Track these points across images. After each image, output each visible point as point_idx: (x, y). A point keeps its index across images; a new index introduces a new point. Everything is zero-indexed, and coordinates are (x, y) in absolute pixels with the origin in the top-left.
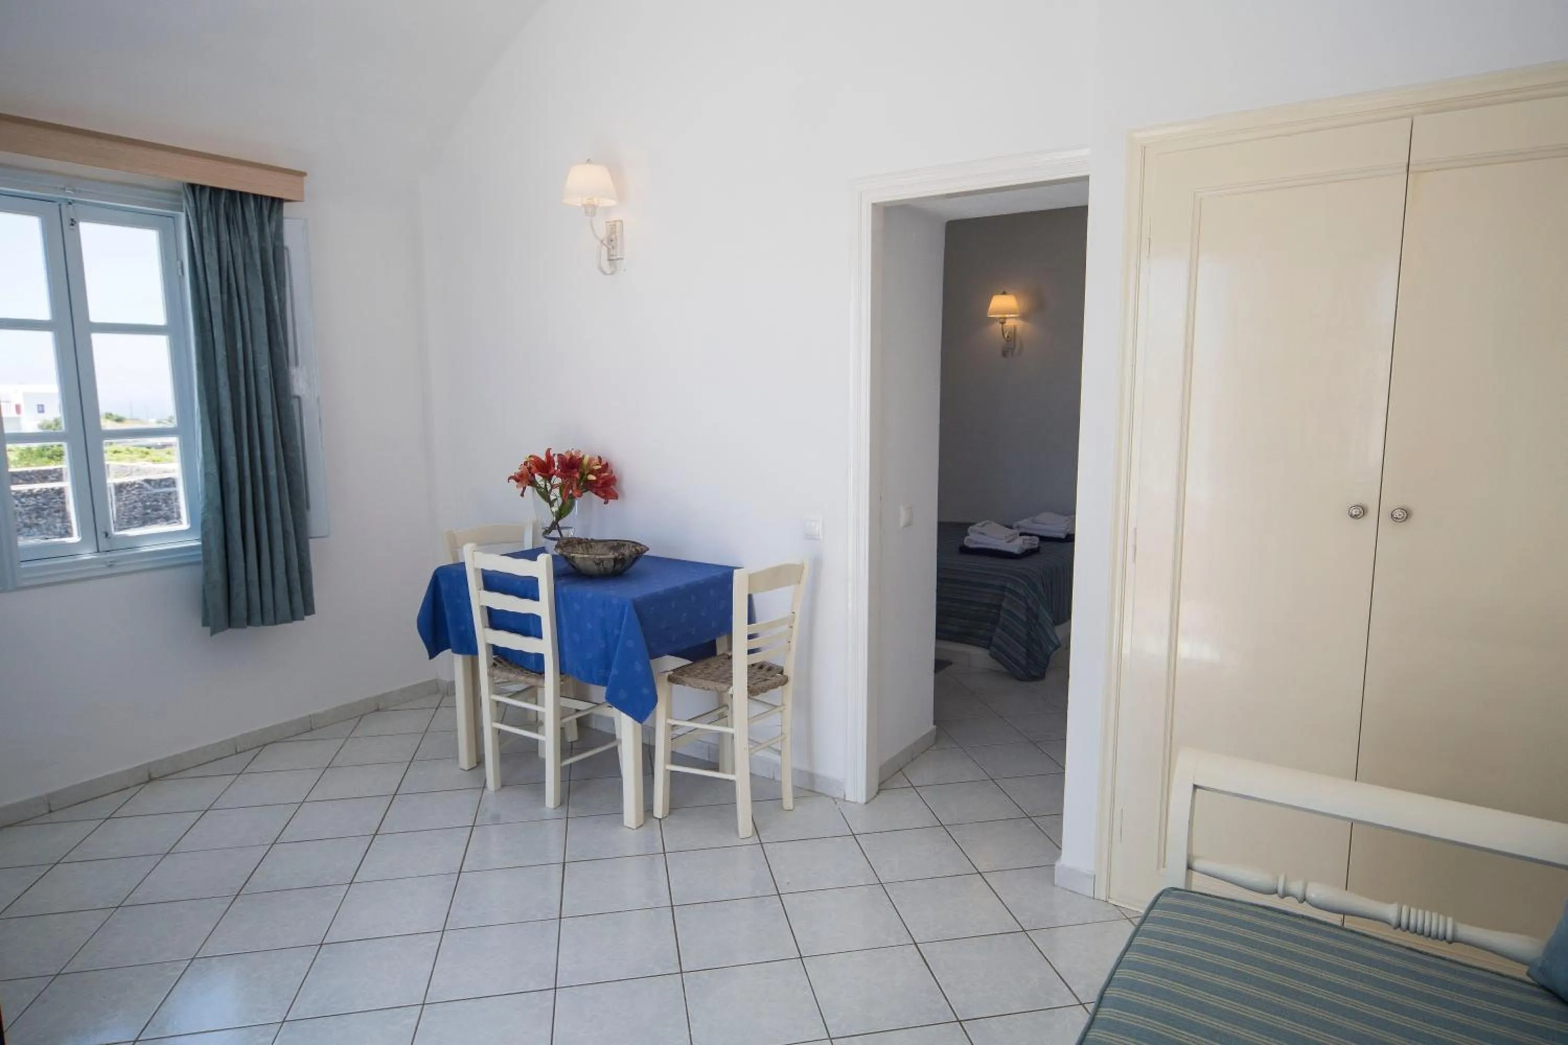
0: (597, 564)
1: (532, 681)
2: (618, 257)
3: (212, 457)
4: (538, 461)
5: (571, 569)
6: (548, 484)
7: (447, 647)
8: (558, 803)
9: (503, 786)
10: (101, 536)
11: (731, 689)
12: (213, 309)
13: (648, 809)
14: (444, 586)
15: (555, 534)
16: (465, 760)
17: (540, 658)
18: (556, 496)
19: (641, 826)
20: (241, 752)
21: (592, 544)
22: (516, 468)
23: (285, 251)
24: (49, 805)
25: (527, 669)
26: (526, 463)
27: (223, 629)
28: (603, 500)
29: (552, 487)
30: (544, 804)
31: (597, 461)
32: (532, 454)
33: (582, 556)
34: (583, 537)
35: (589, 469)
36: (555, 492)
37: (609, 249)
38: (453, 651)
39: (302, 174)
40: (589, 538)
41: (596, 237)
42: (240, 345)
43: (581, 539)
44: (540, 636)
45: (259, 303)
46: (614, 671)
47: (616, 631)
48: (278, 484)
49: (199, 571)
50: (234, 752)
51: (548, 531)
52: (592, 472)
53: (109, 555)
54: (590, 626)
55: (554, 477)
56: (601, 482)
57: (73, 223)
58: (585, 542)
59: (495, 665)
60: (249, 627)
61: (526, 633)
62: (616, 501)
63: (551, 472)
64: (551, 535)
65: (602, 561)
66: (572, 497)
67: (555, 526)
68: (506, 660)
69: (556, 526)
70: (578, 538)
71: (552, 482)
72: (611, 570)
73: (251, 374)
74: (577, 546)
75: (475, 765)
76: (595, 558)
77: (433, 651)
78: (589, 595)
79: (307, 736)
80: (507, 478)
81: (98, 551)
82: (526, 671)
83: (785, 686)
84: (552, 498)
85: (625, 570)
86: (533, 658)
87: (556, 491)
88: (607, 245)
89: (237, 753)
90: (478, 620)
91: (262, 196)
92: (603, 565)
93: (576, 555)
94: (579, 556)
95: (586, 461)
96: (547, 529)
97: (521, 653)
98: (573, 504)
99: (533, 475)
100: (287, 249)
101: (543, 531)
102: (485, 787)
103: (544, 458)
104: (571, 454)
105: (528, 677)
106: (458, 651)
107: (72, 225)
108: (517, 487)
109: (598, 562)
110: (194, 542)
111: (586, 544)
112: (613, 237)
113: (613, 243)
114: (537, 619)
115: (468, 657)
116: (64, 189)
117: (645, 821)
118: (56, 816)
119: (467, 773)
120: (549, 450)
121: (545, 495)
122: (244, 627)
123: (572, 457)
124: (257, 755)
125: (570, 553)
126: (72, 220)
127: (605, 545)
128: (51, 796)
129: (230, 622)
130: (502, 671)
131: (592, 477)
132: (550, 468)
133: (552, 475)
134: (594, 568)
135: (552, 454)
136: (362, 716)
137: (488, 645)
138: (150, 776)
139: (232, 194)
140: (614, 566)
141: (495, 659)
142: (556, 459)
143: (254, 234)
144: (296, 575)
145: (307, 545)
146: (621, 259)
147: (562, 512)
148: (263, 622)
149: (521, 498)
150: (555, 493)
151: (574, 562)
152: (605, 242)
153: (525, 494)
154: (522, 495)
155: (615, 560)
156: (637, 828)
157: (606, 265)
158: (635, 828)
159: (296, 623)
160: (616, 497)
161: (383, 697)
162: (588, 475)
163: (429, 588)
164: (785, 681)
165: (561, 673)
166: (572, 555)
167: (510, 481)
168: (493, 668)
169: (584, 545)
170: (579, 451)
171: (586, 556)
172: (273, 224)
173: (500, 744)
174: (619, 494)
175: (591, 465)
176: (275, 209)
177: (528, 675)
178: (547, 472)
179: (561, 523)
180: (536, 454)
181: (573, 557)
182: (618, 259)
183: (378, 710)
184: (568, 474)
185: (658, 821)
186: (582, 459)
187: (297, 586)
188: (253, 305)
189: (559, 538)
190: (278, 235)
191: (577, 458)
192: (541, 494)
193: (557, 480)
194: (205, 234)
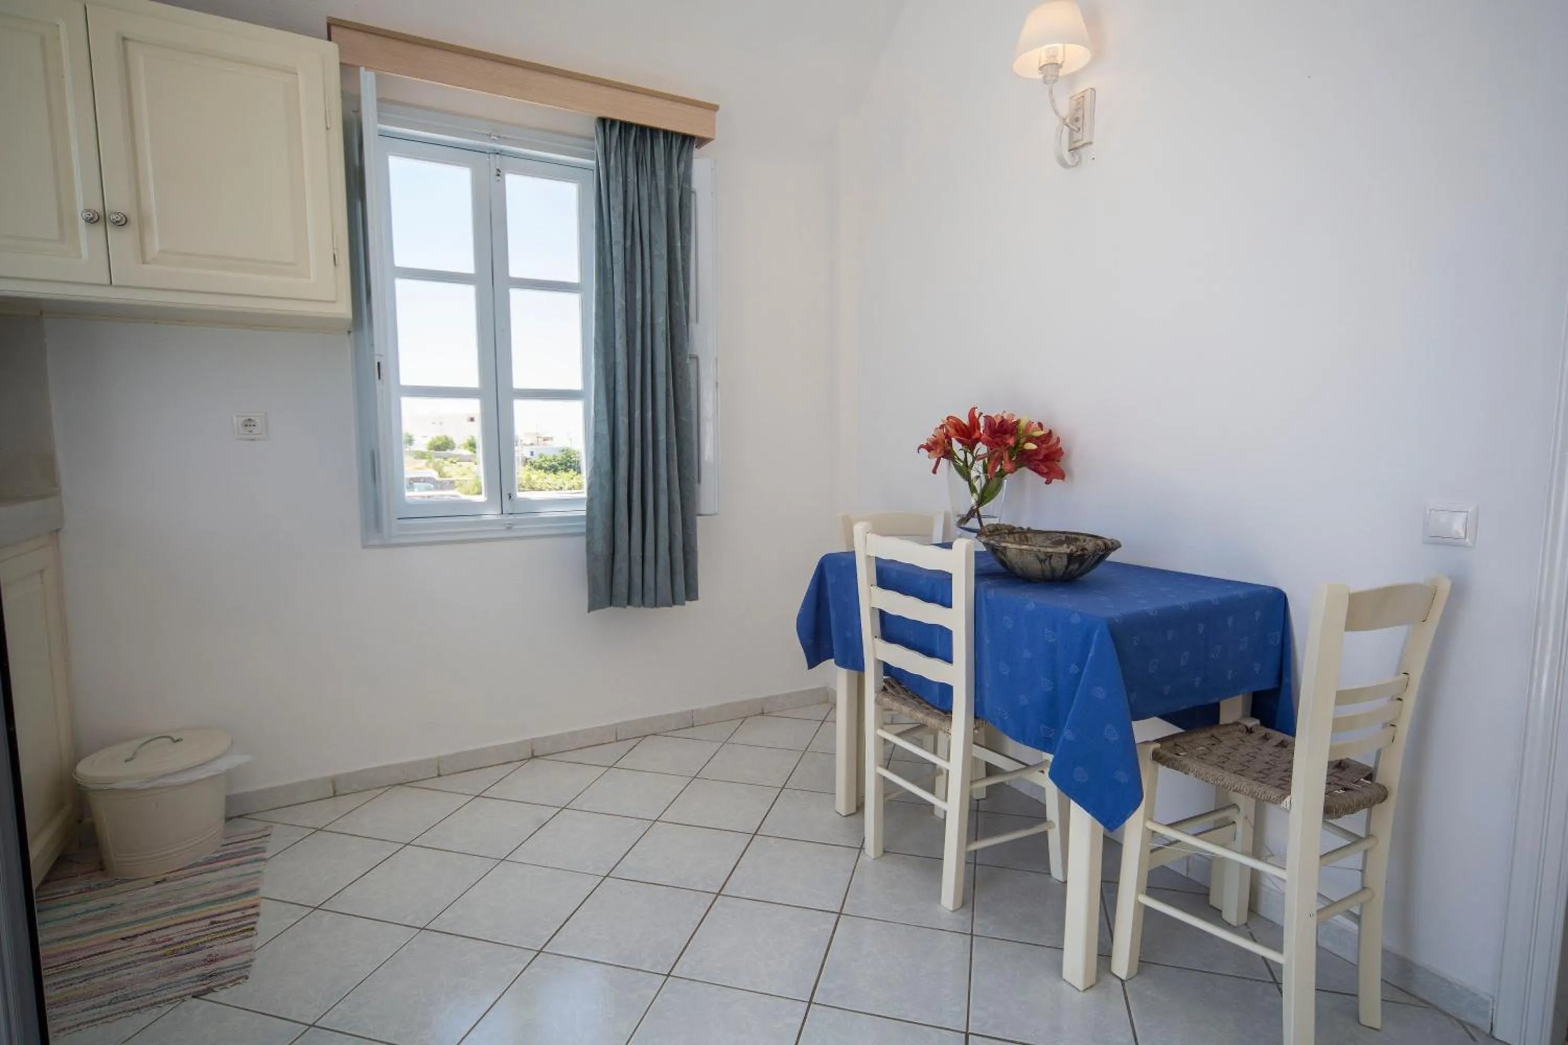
0: (1042, 561)
1: (933, 721)
2: (1085, 141)
3: (604, 416)
4: (959, 424)
5: (998, 567)
6: (968, 455)
7: (830, 656)
8: (959, 903)
9: (885, 852)
10: (506, 498)
11: (1288, 799)
12: (614, 254)
13: (1104, 955)
14: (830, 579)
15: (974, 523)
16: (842, 804)
17: (946, 691)
18: (978, 471)
19: (1091, 987)
20: (620, 740)
21: (1029, 535)
22: (928, 432)
23: (693, 195)
24: (438, 769)
25: (927, 703)
26: (942, 427)
27: (602, 607)
28: (1045, 480)
29: (975, 459)
30: (939, 902)
31: (1036, 425)
32: (951, 415)
33: (1018, 547)
34: (1016, 526)
35: (1027, 436)
36: (977, 466)
37: (1072, 130)
38: (836, 663)
39: (715, 108)
40: (1025, 527)
41: (1057, 113)
42: (639, 295)
43: (1014, 528)
44: (949, 659)
45: (661, 249)
46: (1067, 734)
47: (1074, 669)
48: (667, 449)
49: (583, 541)
50: (613, 739)
51: (965, 519)
52: (1031, 439)
53: (511, 517)
54: (1027, 654)
55: (979, 445)
56: (1043, 452)
57: (499, 173)
58: (1018, 532)
59: (884, 689)
60: (629, 607)
61: (929, 653)
62: (1061, 481)
63: (976, 435)
64: (968, 525)
65: (1050, 556)
66: (1002, 474)
67: (973, 513)
68: (900, 684)
69: (976, 514)
70: (1010, 526)
71: (975, 451)
72: (1061, 573)
73: (648, 327)
74: (1006, 536)
75: (853, 810)
76: (1039, 551)
77: (814, 658)
78: (1031, 606)
79: (689, 733)
80: (918, 445)
81: (502, 513)
82: (926, 706)
83: (1384, 804)
84: (973, 474)
85: (1082, 574)
86: (936, 690)
87: (979, 465)
88: (1070, 124)
89: (617, 741)
90: (868, 626)
91: (673, 133)
92: (1050, 563)
93: (1009, 545)
94: (1012, 547)
95: (1023, 424)
96: (965, 516)
97: (921, 679)
98: (999, 485)
99: (950, 444)
100: (695, 193)
101: (958, 519)
102: (862, 848)
103: (966, 421)
104: (1002, 417)
105: (928, 714)
106: (842, 663)
107: (498, 175)
108: (929, 457)
109: (1042, 557)
110: (581, 511)
111: (1022, 534)
112: (1080, 114)
113: (1079, 124)
114: (946, 634)
115: (855, 673)
116: (490, 135)
117: (1098, 980)
118: (443, 783)
119: (843, 818)
120: (973, 410)
121: (964, 471)
122: (625, 607)
123: (1003, 421)
124: (635, 746)
125: (999, 542)
126: (498, 170)
127: (1047, 538)
128: (440, 760)
129: (611, 600)
130: (894, 700)
131: (1031, 446)
132: (975, 431)
133: (978, 440)
134: (1034, 566)
135: (977, 415)
136: (746, 718)
137: (878, 661)
138: (532, 753)
139: (643, 129)
140: (1067, 567)
141: (885, 681)
142: (982, 421)
143: (661, 174)
144: (679, 554)
145: (694, 524)
146: (1091, 143)
147: (985, 495)
148: (643, 603)
149: (933, 475)
150: (977, 470)
151: (1005, 555)
152: (1068, 121)
153: (938, 470)
154: (934, 472)
155: (1070, 556)
156: (1085, 990)
157: (1067, 155)
158: (1081, 989)
159: (675, 607)
160: (1062, 476)
161: (767, 699)
162: (1024, 444)
163: (813, 580)
164: (1383, 795)
165: (976, 717)
166: (1003, 544)
167: (920, 451)
168: (882, 693)
169: (1016, 535)
170: (1013, 415)
171: (1024, 547)
172: (682, 165)
173: (885, 796)
174: (1065, 471)
175: (1030, 431)
176: (685, 149)
177: (928, 711)
178: (970, 437)
179: (982, 510)
180: (957, 416)
181: (1005, 548)
182: (1084, 145)
183: (762, 714)
184: (997, 440)
185: (1119, 983)
186: (1018, 422)
187: (679, 566)
188: (655, 252)
189: (978, 530)
190: (686, 178)
191: (1010, 422)
192: (958, 469)
193: (982, 449)
194: (612, 172)
